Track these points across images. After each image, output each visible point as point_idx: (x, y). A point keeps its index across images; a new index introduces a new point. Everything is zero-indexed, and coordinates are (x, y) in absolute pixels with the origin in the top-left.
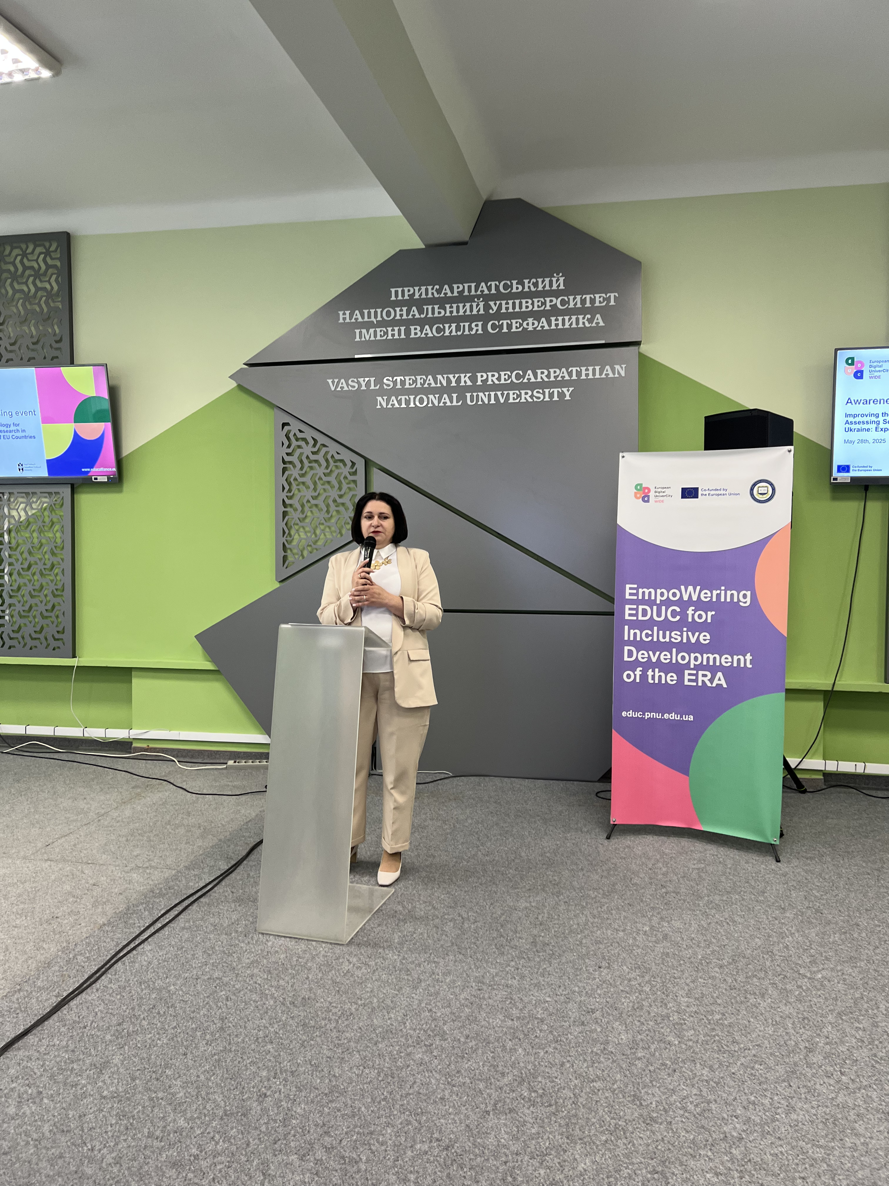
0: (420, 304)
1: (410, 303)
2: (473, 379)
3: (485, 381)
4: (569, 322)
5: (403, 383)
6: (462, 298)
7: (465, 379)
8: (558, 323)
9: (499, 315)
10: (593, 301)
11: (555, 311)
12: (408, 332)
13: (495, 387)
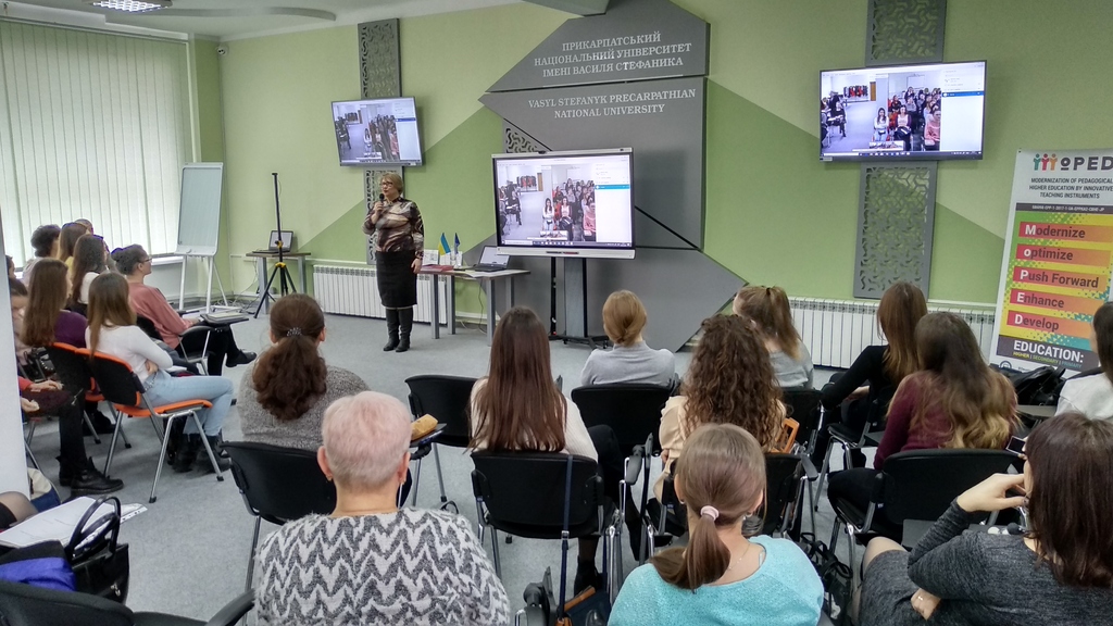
0: (578, 53)
1: (574, 52)
2: (608, 99)
3: (614, 101)
4: (663, 63)
5: (569, 102)
6: (602, 49)
7: (603, 99)
8: (656, 63)
9: (623, 60)
10: (676, 49)
11: (655, 56)
12: (572, 71)
13: (620, 104)
